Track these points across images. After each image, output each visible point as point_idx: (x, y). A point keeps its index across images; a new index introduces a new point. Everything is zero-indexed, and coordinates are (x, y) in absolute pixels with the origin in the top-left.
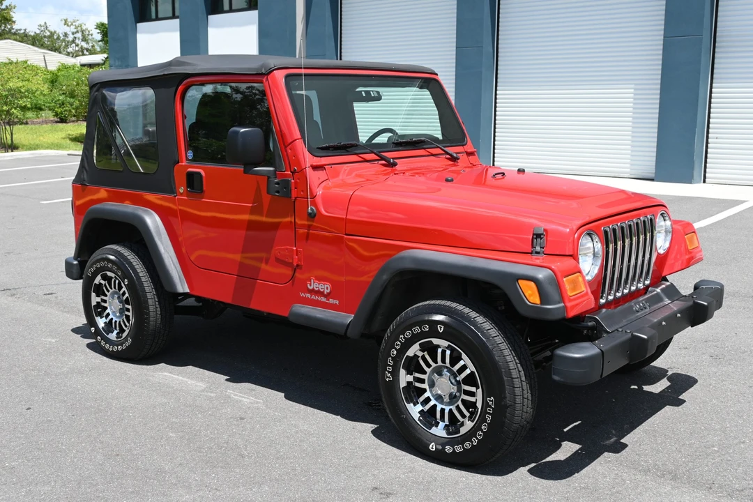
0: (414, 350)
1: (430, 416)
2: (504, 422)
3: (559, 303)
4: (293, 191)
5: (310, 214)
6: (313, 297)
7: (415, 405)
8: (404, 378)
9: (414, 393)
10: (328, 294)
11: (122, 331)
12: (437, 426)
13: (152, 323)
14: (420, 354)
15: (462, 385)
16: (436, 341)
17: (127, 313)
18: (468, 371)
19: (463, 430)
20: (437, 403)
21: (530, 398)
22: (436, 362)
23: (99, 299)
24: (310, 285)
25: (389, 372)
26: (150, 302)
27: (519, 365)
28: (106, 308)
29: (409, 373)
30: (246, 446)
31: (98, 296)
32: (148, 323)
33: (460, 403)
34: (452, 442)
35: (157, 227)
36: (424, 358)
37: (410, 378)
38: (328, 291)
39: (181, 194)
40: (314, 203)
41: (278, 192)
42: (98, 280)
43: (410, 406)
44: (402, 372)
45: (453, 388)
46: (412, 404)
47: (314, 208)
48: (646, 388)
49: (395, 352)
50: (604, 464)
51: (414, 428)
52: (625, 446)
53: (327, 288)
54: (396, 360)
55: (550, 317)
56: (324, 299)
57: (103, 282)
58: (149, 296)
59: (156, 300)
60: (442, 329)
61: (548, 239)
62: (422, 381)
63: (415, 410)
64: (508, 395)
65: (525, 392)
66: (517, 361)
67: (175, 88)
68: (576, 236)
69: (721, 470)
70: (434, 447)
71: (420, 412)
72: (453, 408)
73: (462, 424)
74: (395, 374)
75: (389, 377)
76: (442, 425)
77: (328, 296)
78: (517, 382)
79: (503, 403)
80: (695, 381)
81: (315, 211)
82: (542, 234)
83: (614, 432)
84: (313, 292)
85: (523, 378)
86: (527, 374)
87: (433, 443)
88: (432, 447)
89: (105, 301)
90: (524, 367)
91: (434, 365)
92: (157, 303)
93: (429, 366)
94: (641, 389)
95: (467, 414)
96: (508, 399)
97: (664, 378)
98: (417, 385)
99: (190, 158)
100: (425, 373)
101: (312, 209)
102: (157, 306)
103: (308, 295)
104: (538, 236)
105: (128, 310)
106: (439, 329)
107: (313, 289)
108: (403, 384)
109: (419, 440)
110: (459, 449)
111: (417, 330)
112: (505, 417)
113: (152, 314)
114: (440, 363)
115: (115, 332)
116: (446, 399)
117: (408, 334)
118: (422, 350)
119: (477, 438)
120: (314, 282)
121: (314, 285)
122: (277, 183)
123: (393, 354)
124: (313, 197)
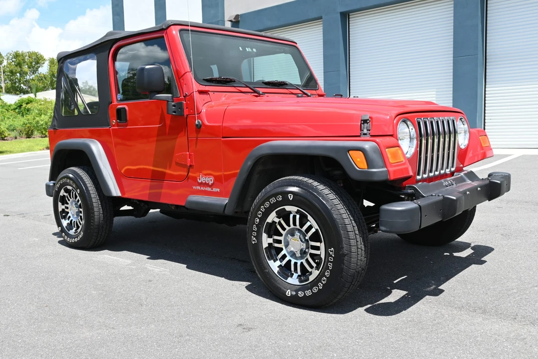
0: (272, 217)
1: (286, 270)
2: (343, 268)
3: (383, 167)
4: (185, 110)
5: (197, 125)
6: (202, 188)
7: (275, 261)
8: (266, 241)
9: (274, 252)
10: (212, 184)
11: (78, 227)
12: (292, 277)
13: (96, 220)
14: (277, 220)
15: (310, 242)
16: (288, 208)
17: (81, 214)
18: (313, 230)
19: (311, 278)
20: (291, 259)
21: (363, 249)
22: (289, 226)
23: (63, 207)
24: (200, 180)
25: (254, 237)
26: (95, 205)
27: (353, 222)
28: (68, 213)
29: (270, 236)
30: (147, 298)
31: (63, 204)
32: (94, 220)
33: (308, 257)
34: (303, 288)
35: (99, 151)
36: (280, 223)
37: (271, 241)
38: (212, 182)
39: (114, 126)
40: (199, 118)
41: (175, 112)
42: (62, 193)
43: (271, 263)
44: (264, 236)
45: (303, 245)
46: (272, 261)
47: (200, 121)
48: (455, 254)
49: (258, 220)
50: (426, 305)
51: (275, 280)
52: (442, 291)
53: (211, 180)
54: (259, 226)
55: (376, 178)
56: (209, 189)
57: (66, 194)
58: (94, 200)
59: (99, 203)
60: (292, 197)
61: (373, 123)
62: (279, 242)
63: (274, 266)
64: (345, 245)
65: (359, 243)
66: (352, 219)
67: (108, 51)
68: (395, 122)
69: (522, 305)
70: (290, 293)
71: (278, 267)
72: (304, 261)
73: (311, 273)
74: (259, 237)
75: (254, 240)
76: (295, 275)
77: (211, 186)
78: (352, 235)
79: (341, 253)
80: (492, 249)
81: (201, 123)
82: (368, 120)
83: (433, 282)
84: (201, 184)
85: (357, 232)
86: (360, 229)
87: (289, 290)
88: (289, 293)
89: (67, 208)
90: (358, 223)
91: (287, 228)
92: (100, 206)
93: (284, 229)
94: (451, 255)
95: (314, 265)
96: (344, 249)
97: (468, 248)
98: (276, 245)
99: (119, 99)
100: (281, 235)
101: (198, 122)
102: (100, 208)
103: (198, 188)
104: (365, 121)
105: (81, 212)
106: (289, 197)
107: (202, 182)
108: (265, 245)
109: (279, 289)
110: (308, 293)
111: (273, 200)
112: (344, 264)
113: (96, 214)
114: (292, 226)
115: (74, 229)
116: (298, 255)
117: (267, 204)
118: (278, 217)
119: (322, 283)
120: (202, 177)
121: (202, 179)
122: (174, 106)
123: (257, 222)
124: (199, 113)
